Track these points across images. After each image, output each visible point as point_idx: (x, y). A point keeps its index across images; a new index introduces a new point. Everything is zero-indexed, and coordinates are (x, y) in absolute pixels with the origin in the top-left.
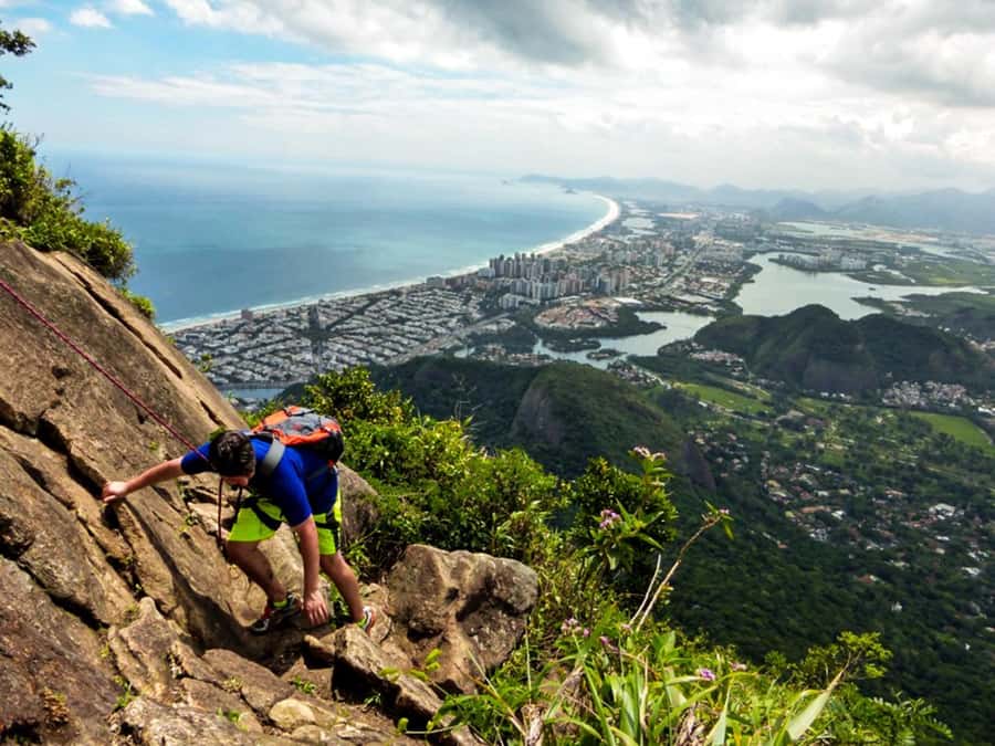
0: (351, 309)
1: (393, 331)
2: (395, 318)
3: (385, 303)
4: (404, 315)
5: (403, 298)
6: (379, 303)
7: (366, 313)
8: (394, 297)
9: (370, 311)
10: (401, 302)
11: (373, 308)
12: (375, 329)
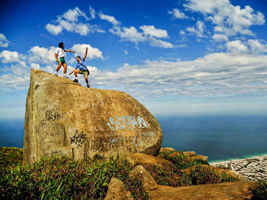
0: (242, 165)
1: (259, 175)
2: (259, 170)
3: (254, 164)
4: (262, 169)
5: (261, 162)
6: (252, 164)
7: (247, 167)
8: (257, 162)
9: (249, 167)
10: (260, 164)
11: (249, 165)
12: (252, 174)
